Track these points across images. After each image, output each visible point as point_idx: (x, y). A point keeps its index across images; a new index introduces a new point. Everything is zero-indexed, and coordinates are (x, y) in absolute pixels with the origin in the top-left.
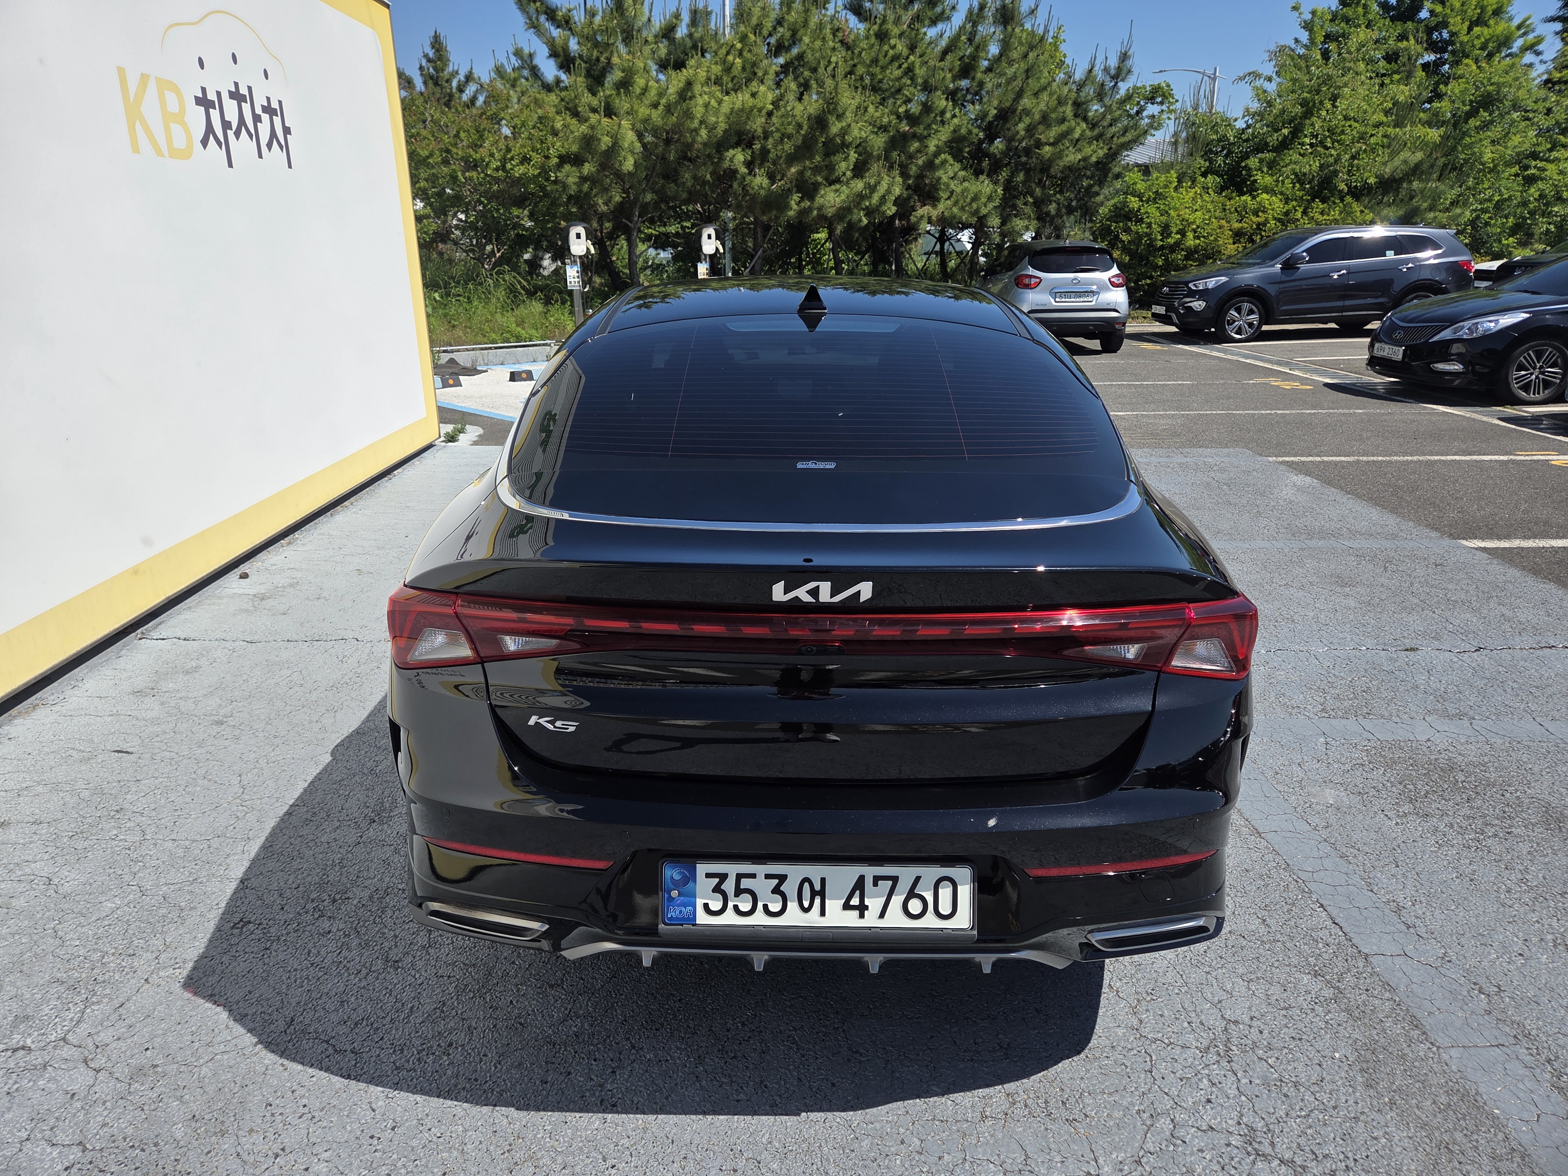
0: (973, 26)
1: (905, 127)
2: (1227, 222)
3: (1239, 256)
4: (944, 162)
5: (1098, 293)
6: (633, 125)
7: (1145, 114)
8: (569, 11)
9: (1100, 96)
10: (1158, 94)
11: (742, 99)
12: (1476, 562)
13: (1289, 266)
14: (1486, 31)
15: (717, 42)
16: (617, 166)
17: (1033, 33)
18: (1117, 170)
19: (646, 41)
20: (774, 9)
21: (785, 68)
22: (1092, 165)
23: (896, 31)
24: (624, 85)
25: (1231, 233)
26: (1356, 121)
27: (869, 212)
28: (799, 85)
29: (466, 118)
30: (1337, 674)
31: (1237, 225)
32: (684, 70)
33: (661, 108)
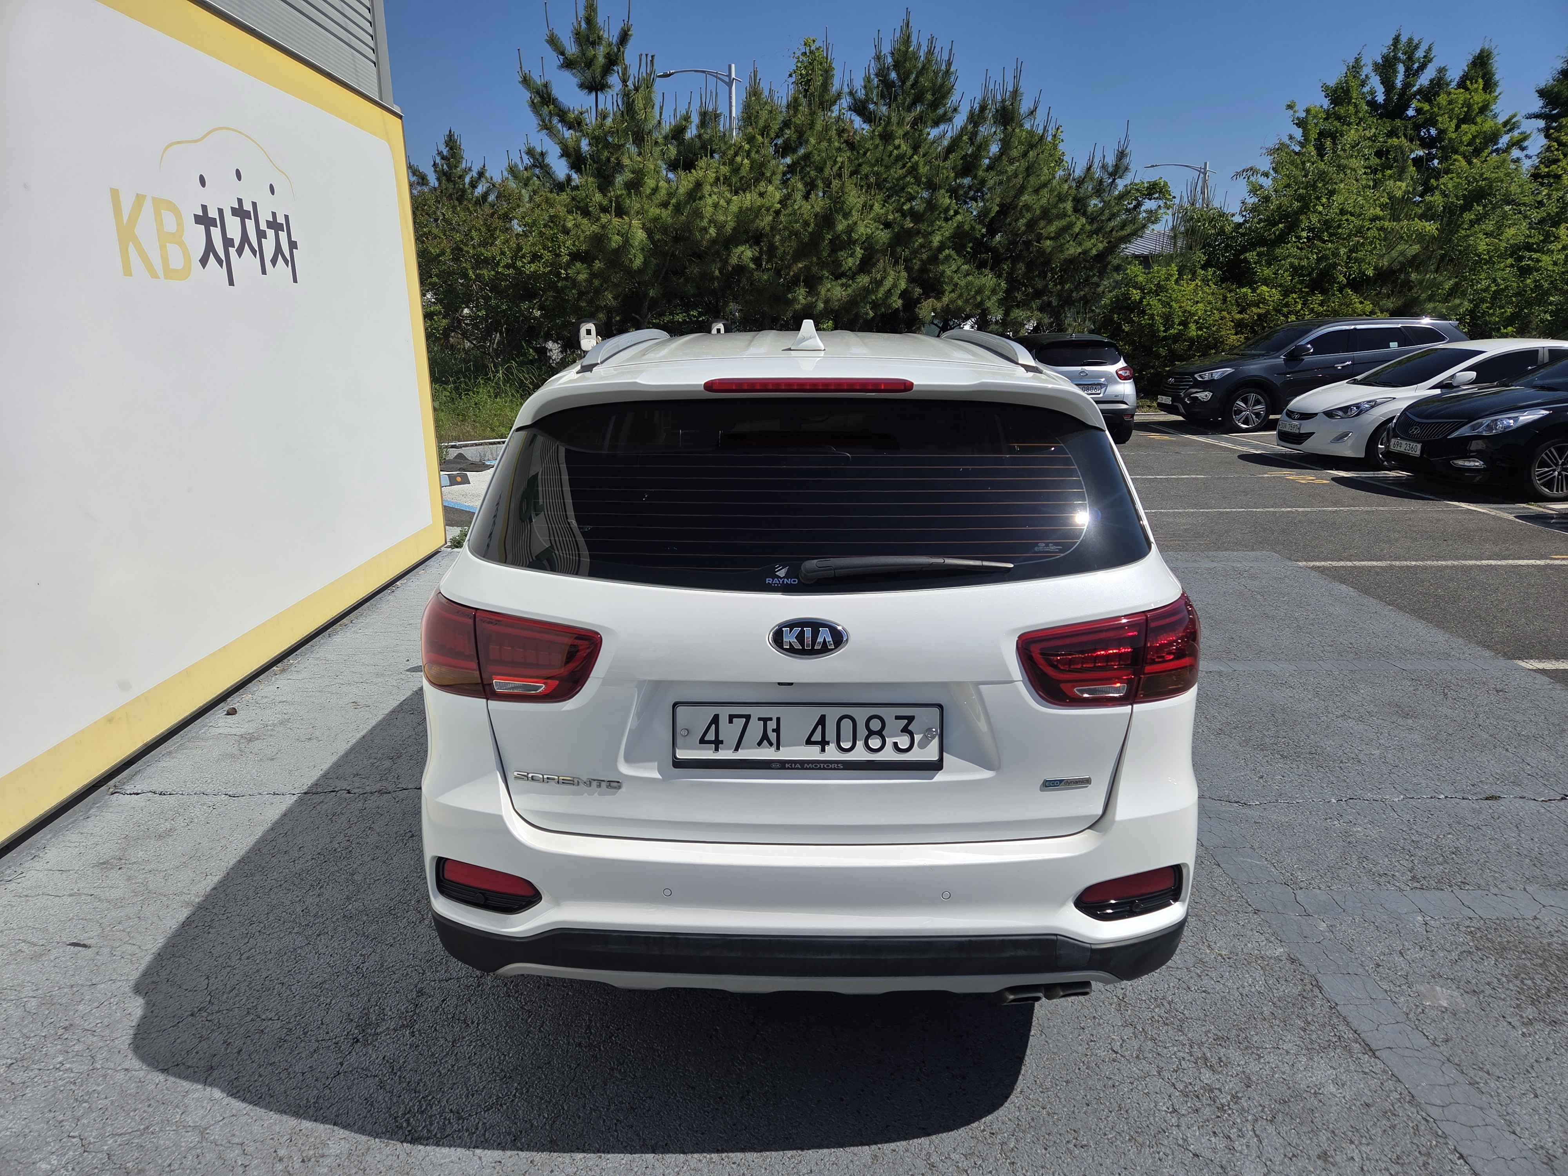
0: (974, 127)
1: (909, 224)
2: (1228, 313)
3: (1242, 347)
4: (948, 257)
5: (1106, 386)
6: (644, 224)
7: (1143, 208)
8: (581, 114)
9: (1099, 191)
10: (1154, 190)
11: (749, 199)
12: (1537, 687)
13: (1294, 357)
14: (1474, 128)
15: (725, 143)
16: (627, 263)
17: (1031, 133)
18: (1116, 262)
19: (656, 143)
20: (781, 112)
21: (791, 169)
22: (1091, 258)
23: (900, 132)
24: (634, 186)
25: (1233, 324)
26: (1352, 215)
27: (875, 306)
28: (806, 184)
29: (477, 217)
30: (1420, 830)
31: (1238, 316)
32: (693, 171)
33: (670, 207)
